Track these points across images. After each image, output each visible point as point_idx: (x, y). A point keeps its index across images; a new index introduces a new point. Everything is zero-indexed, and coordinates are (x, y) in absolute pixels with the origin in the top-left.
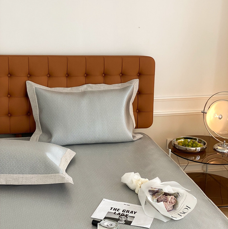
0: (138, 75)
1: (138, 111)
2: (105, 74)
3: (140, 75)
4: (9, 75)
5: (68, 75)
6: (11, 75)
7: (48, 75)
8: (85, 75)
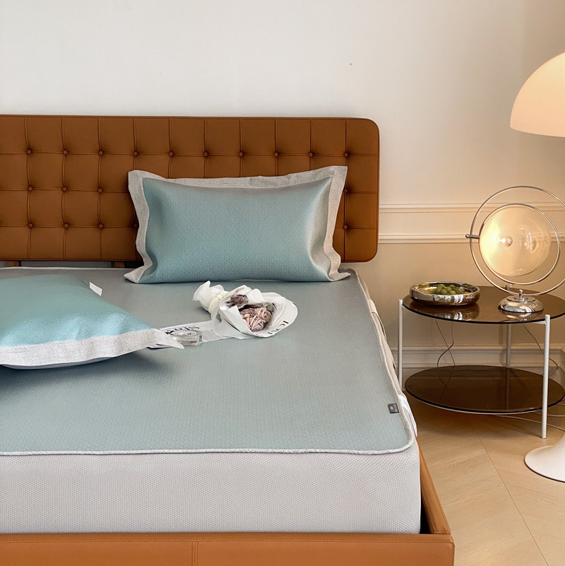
0: (346, 155)
1: (346, 227)
2: (279, 154)
3: (349, 156)
4: (101, 153)
5: (208, 154)
6: (104, 152)
7: (171, 154)
8: (241, 154)
